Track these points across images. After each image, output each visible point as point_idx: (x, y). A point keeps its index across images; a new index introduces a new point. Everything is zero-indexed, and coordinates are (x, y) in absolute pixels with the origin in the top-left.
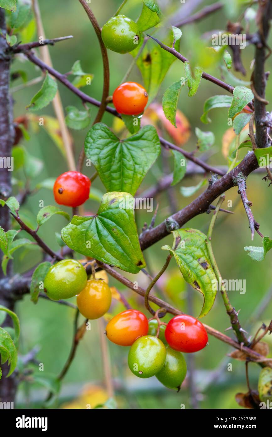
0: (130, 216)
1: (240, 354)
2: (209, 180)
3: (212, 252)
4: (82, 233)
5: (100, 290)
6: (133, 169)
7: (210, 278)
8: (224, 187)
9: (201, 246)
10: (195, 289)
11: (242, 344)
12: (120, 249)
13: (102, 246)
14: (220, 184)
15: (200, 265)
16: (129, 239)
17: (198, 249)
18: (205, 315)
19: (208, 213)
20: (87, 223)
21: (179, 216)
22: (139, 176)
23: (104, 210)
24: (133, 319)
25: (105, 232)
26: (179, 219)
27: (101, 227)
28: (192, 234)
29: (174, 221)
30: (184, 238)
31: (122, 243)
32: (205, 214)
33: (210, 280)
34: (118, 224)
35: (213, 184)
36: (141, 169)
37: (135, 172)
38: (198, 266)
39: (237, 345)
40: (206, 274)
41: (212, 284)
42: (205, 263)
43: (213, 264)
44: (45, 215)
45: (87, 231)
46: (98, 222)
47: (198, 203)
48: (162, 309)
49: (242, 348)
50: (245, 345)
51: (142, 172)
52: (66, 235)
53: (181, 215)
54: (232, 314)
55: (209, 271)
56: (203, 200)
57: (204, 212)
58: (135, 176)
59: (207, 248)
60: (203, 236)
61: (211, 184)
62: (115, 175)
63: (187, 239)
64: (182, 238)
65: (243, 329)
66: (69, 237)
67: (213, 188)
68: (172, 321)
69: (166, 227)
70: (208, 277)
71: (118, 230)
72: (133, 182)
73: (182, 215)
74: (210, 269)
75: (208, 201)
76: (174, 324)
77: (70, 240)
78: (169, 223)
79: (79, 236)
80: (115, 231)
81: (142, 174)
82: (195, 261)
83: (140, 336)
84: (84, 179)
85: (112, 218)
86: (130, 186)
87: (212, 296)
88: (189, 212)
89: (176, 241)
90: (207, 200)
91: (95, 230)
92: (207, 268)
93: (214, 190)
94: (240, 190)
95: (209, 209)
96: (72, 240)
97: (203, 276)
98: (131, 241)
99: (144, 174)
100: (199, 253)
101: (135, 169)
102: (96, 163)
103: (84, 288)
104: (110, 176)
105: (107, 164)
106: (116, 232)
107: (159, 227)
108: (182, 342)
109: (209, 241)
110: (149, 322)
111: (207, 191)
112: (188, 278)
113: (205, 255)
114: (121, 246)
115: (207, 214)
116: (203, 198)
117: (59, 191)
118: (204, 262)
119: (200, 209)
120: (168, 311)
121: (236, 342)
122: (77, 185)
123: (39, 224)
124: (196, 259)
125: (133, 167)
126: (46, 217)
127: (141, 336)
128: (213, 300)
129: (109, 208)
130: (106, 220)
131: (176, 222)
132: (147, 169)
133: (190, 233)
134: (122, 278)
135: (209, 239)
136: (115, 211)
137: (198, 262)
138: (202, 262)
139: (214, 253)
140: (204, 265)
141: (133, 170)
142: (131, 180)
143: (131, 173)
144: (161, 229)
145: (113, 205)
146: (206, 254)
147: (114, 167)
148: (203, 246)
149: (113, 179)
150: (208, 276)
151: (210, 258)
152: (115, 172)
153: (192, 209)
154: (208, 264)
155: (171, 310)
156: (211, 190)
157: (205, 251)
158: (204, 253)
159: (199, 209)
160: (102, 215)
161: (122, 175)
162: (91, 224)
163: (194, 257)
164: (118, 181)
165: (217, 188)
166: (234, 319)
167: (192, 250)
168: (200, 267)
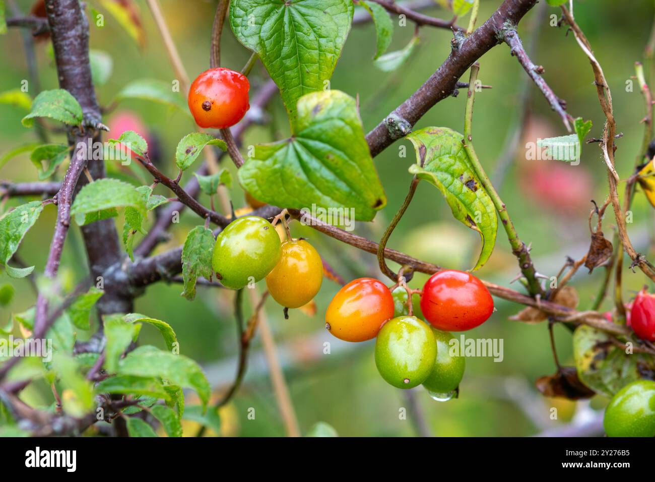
0: (354, 129)
1: (534, 314)
2: (452, 42)
3: (477, 160)
4: (275, 172)
5: (303, 256)
6: (316, 47)
7: (484, 204)
8: (480, 49)
9: (459, 154)
10: (470, 227)
11: (538, 297)
12: (343, 186)
13: (313, 186)
14: (474, 45)
15: (464, 185)
16: (357, 167)
17: (455, 160)
18: (482, 265)
19: (456, 96)
20: (279, 154)
21: (408, 110)
22: (329, 56)
23: (305, 128)
24: (367, 294)
25: (314, 164)
26: (409, 114)
27: (305, 156)
28: (439, 137)
29: (401, 120)
30: (429, 145)
31: (347, 176)
32: (450, 97)
33: (485, 207)
34: (335, 145)
35: (460, 46)
36: (331, 45)
37: (320, 51)
38: (462, 188)
39: (530, 301)
40: (477, 199)
41: (488, 213)
42: (471, 181)
43: (482, 179)
44: (188, 151)
45: (283, 167)
46: (299, 148)
47: (438, 82)
48: (407, 268)
49: (539, 303)
50: (542, 298)
51: (333, 49)
52: (248, 181)
53: (411, 108)
54: (523, 254)
55: (480, 192)
56: (447, 76)
57: (448, 95)
58: (321, 58)
59: (468, 157)
60: (458, 136)
61: (457, 47)
62: (289, 63)
63: (436, 147)
64: (426, 145)
65: (540, 273)
66: (255, 183)
67: (462, 53)
68: (428, 286)
69: (388, 132)
70: (481, 204)
71: (337, 156)
72: (320, 69)
73: (413, 108)
74: (480, 189)
75: (454, 77)
76: (435, 290)
77: (257, 188)
78: (394, 125)
79: (272, 178)
80: (332, 157)
81: (335, 53)
82: (456, 180)
83: (386, 321)
84: (235, 77)
85: (323, 137)
86: (317, 75)
87: (492, 233)
88: (424, 99)
89: (420, 155)
90: (454, 75)
91: (296, 164)
92: (476, 189)
93: (465, 57)
94: (515, 50)
95: (456, 89)
96: (259, 186)
97: (473, 204)
98: (362, 170)
99: (338, 51)
100: (458, 166)
101: (320, 46)
102: (257, 49)
103: (279, 260)
104: (282, 65)
105: (275, 46)
106: (333, 160)
107: (374, 133)
108: (457, 316)
109: (469, 142)
110: (392, 292)
111: (451, 60)
112: (458, 212)
113: (467, 168)
114: (346, 181)
115: (454, 98)
116: (445, 73)
117: (205, 107)
118: (469, 179)
119: (443, 92)
120: (416, 269)
121: (526, 296)
122: (229, 90)
123: (181, 167)
124: (457, 178)
125: (316, 43)
126: (193, 154)
127: (388, 321)
128: (493, 240)
129: (314, 123)
130: (311, 143)
131: (404, 121)
132: (341, 42)
133: (436, 135)
134: (335, 230)
135: (469, 139)
136: (325, 126)
137: (461, 181)
138: (467, 180)
139: (480, 161)
140: (469, 184)
141: (318, 48)
142: (318, 65)
143: (315, 54)
144: (380, 136)
145: (320, 116)
146: (469, 165)
147: (286, 50)
148: (461, 154)
149: (288, 69)
150: (481, 202)
151: (476, 169)
152: (288, 57)
153: (428, 94)
154: (475, 181)
155: (420, 266)
156: (458, 57)
157: (466, 161)
158: (467, 166)
159: (441, 92)
160: (304, 136)
161: (300, 59)
162: (286, 154)
163: (452, 175)
164: (295, 70)
165: (470, 52)
166: (526, 261)
167: (448, 163)
168: (465, 189)
